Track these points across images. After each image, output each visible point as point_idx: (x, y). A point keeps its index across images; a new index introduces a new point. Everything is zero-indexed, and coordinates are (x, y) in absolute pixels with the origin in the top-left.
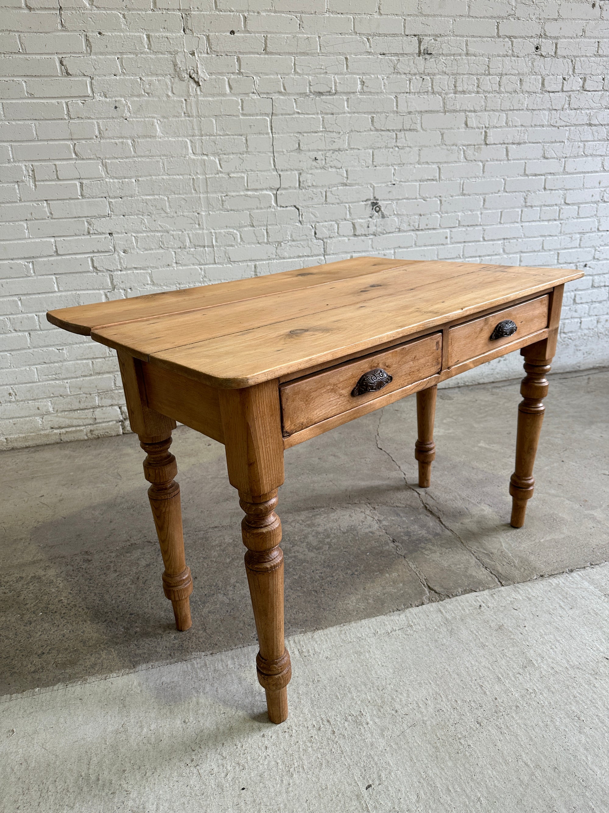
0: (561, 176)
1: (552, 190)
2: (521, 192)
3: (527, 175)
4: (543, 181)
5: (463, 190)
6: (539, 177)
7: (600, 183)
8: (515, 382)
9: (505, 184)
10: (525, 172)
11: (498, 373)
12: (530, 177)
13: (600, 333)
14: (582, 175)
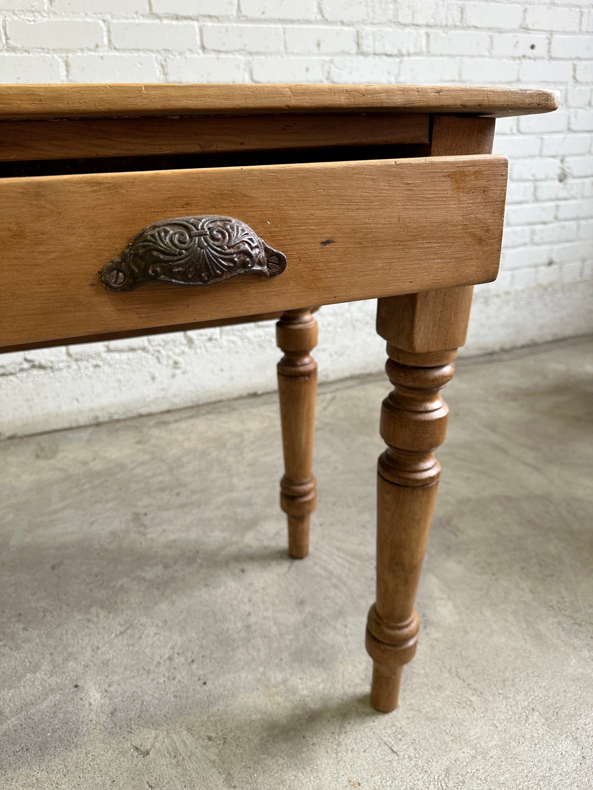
0: (235, 25)
1: (219, 52)
2: (152, 51)
3: (158, 17)
4: (197, 31)
5: (7, 39)
6: (185, 22)
7: (318, 45)
8: (203, 411)
9: (109, 31)
10: (151, 9)
11: (175, 396)
12: (165, 22)
13: (357, 321)
14: (279, 26)
